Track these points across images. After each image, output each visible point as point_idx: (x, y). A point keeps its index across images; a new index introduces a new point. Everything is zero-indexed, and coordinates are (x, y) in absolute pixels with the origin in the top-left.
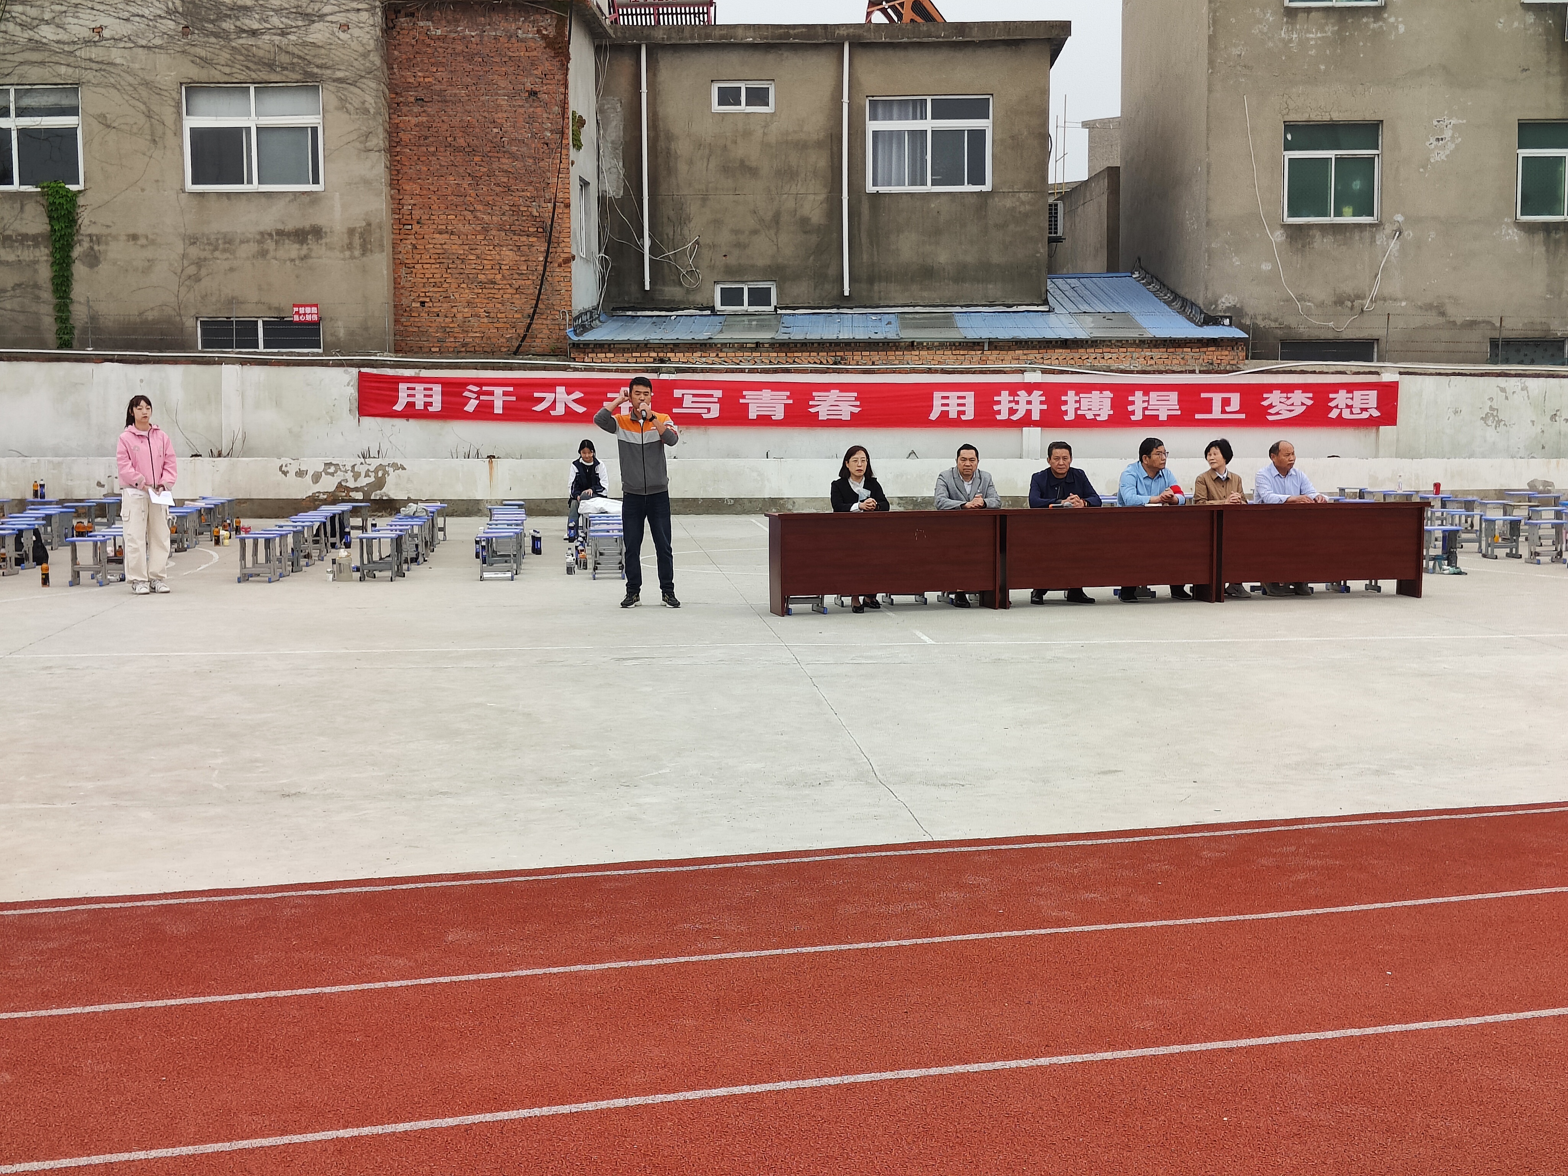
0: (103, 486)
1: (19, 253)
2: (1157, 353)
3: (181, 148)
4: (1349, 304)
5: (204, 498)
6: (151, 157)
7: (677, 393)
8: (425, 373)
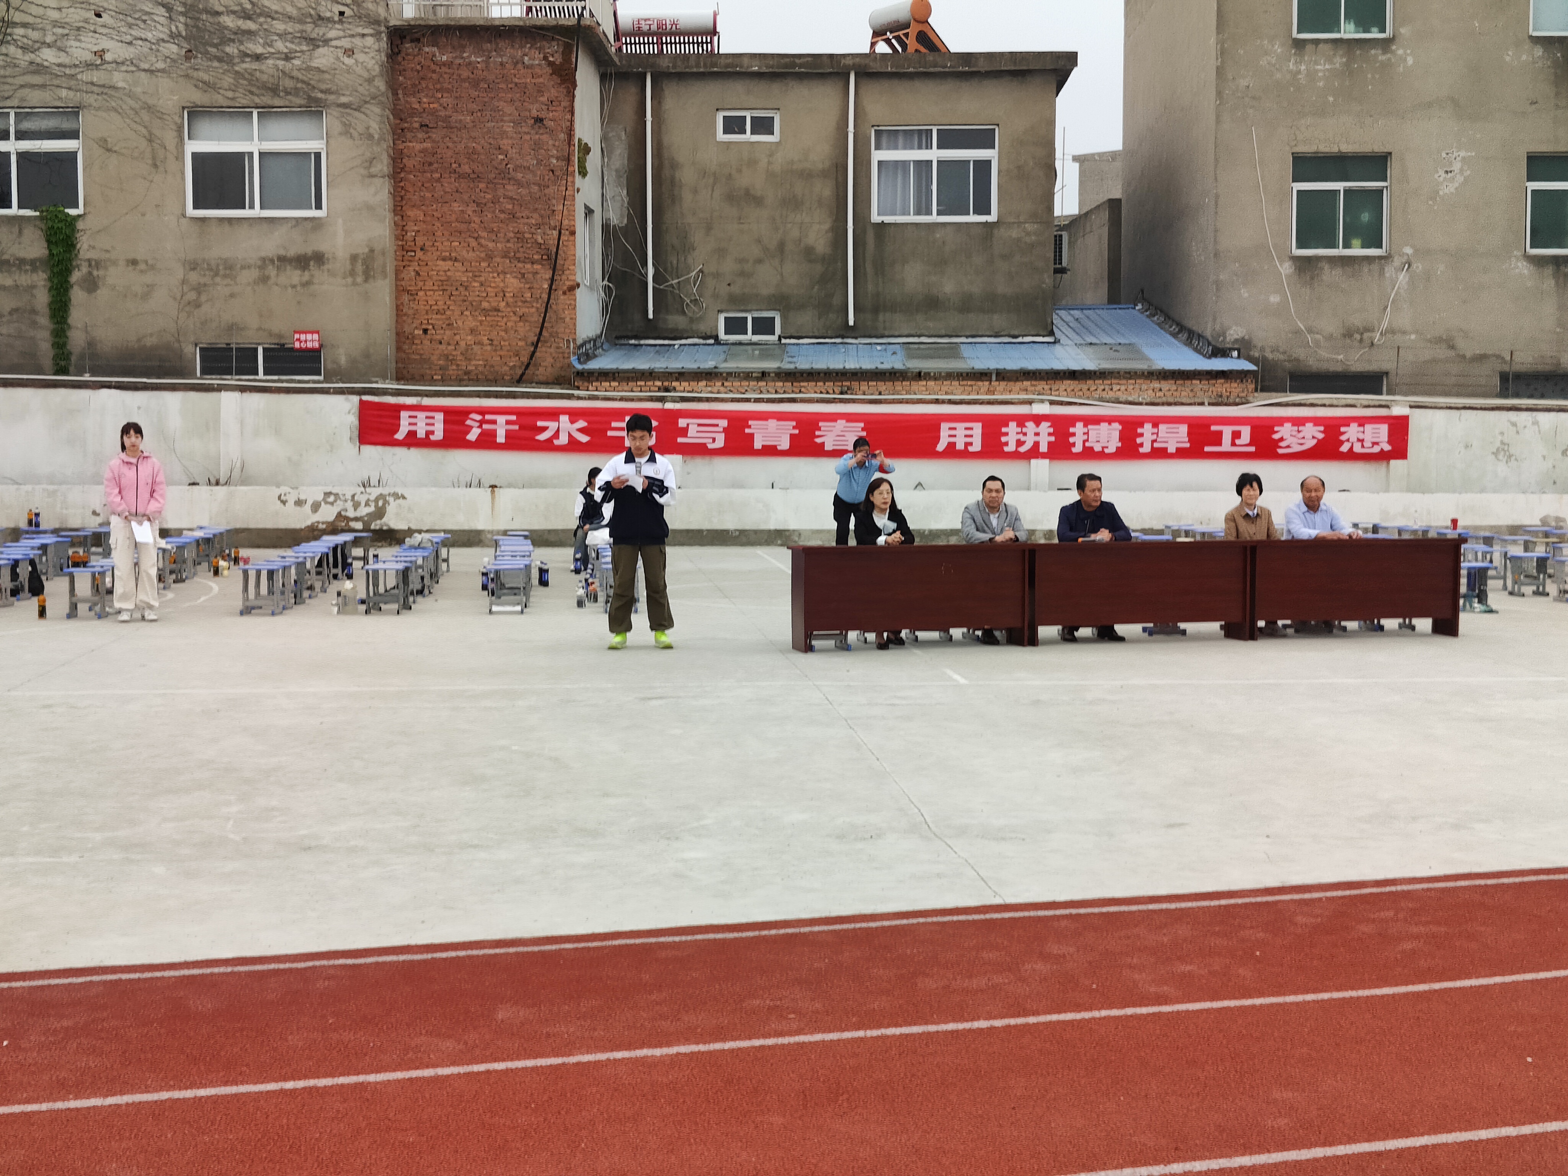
0: (98, 515)
1: (17, 278)
2: (1166, 385)
3: (183, 173)
4: (1358, 337)
5: (201, 528)
6: (152, 181)
7: (682, 423)
8: (427, 401)
